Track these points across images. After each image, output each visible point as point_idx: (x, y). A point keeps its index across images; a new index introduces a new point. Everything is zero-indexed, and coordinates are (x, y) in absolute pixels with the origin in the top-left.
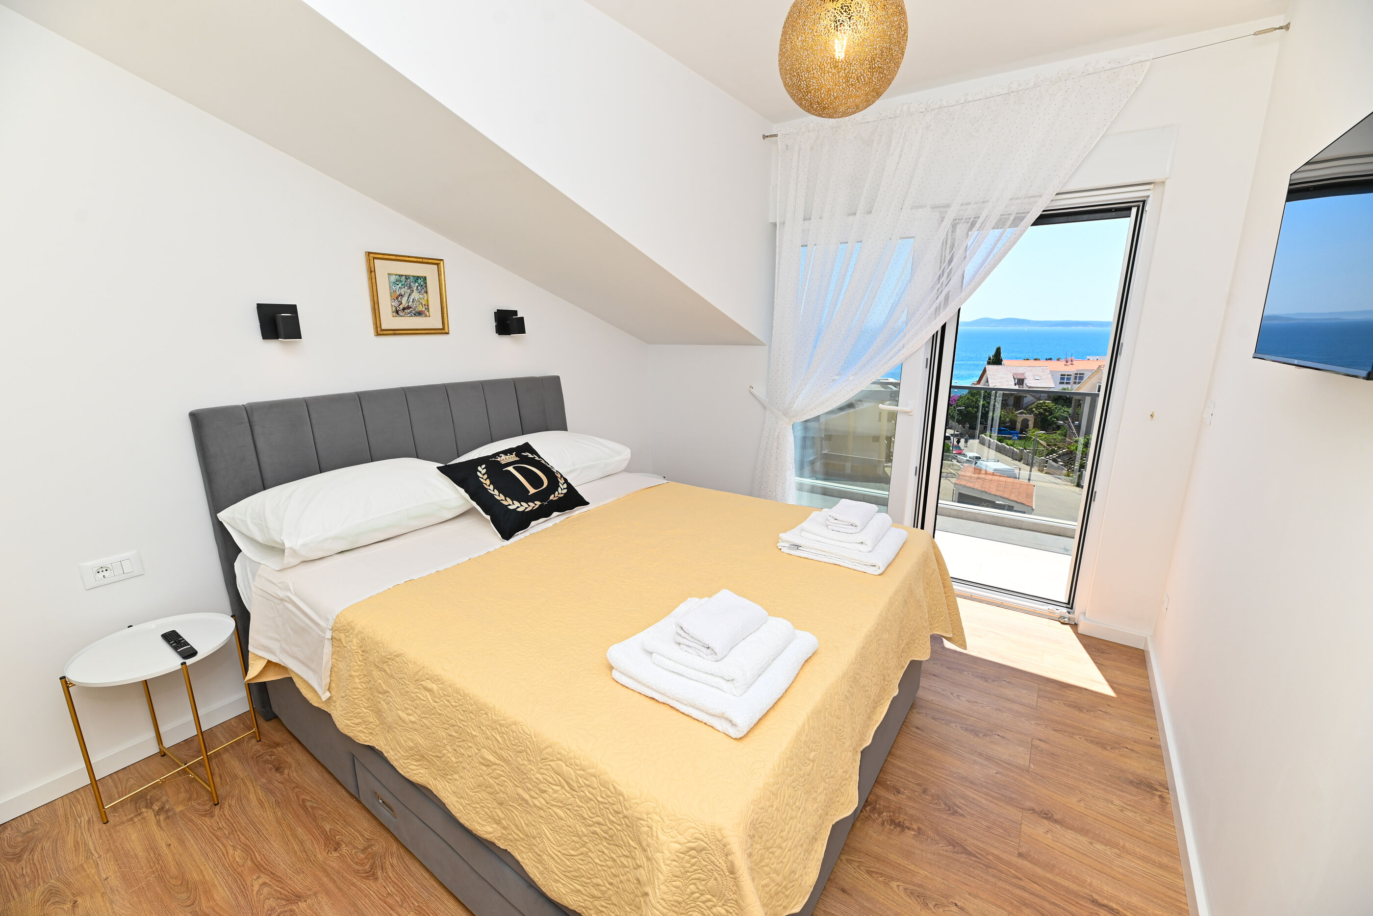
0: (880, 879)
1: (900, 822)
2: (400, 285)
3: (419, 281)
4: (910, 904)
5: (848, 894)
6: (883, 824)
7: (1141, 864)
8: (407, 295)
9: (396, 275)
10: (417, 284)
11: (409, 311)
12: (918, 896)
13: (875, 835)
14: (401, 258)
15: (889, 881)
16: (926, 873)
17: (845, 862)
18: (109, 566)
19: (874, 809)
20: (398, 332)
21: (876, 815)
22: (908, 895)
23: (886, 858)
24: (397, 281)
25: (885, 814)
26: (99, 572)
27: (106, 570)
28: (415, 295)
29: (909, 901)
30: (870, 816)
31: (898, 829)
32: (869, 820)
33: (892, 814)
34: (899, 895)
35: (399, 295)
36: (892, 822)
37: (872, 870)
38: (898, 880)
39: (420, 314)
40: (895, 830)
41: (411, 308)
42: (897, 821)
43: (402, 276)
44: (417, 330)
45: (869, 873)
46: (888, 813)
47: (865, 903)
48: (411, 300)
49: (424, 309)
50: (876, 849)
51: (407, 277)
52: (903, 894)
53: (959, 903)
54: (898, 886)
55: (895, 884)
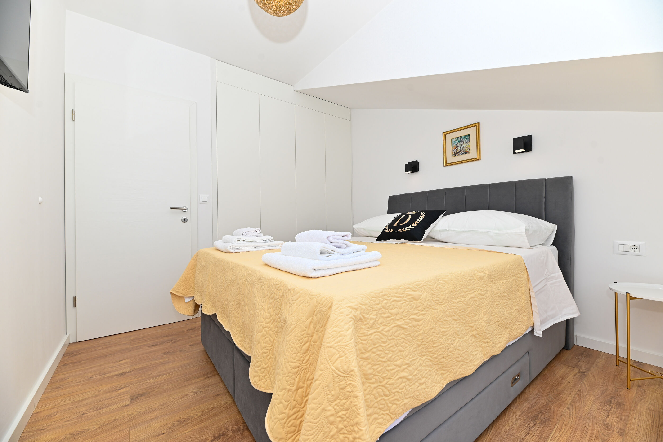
0: (207, 410)
1: (219, 439)
2: (457, 142)
3: (467, 137)
4: (187, 415)
5: (215, 396)
6: (227, 429)
8: (460, 146)
9: (456, 138)
10: (465, 139)
11: (460, 153)
12: (185, 420)
13: (226, 421)
14: (457, 130)
15: (203, 413)
16: (187, 432)
17: (227, 402)
19: (239, 430)
20: (453, 164)
21: (235, 429)
22: (190, 417)
23: (212, 419)
24: (456, 141)
25: (231, 434)
28: (465, 145)
29: (188, 416)
30: (237, 425)
31: (217, 435)
32: (235, 423)
33: (228, 438)
34: (195, 413)
35: (457, 147)
36: (223, 435)
37: (214, 410)
38: (199, 417)
39: (466, 153)
40: (218, 433)
41: (461, 151)
42: (221, 437)
43: (458, 137)
44: (462, 161)
45: (214, 408)
46: (230, 436)
47: (206, 399)
48: (462, 147)
49: (468, 150)
50: (220, 417)
51: (461, 137)
52: (192, 415)
53: (162, 435)
54: (197, 415)
55: (199, 414)
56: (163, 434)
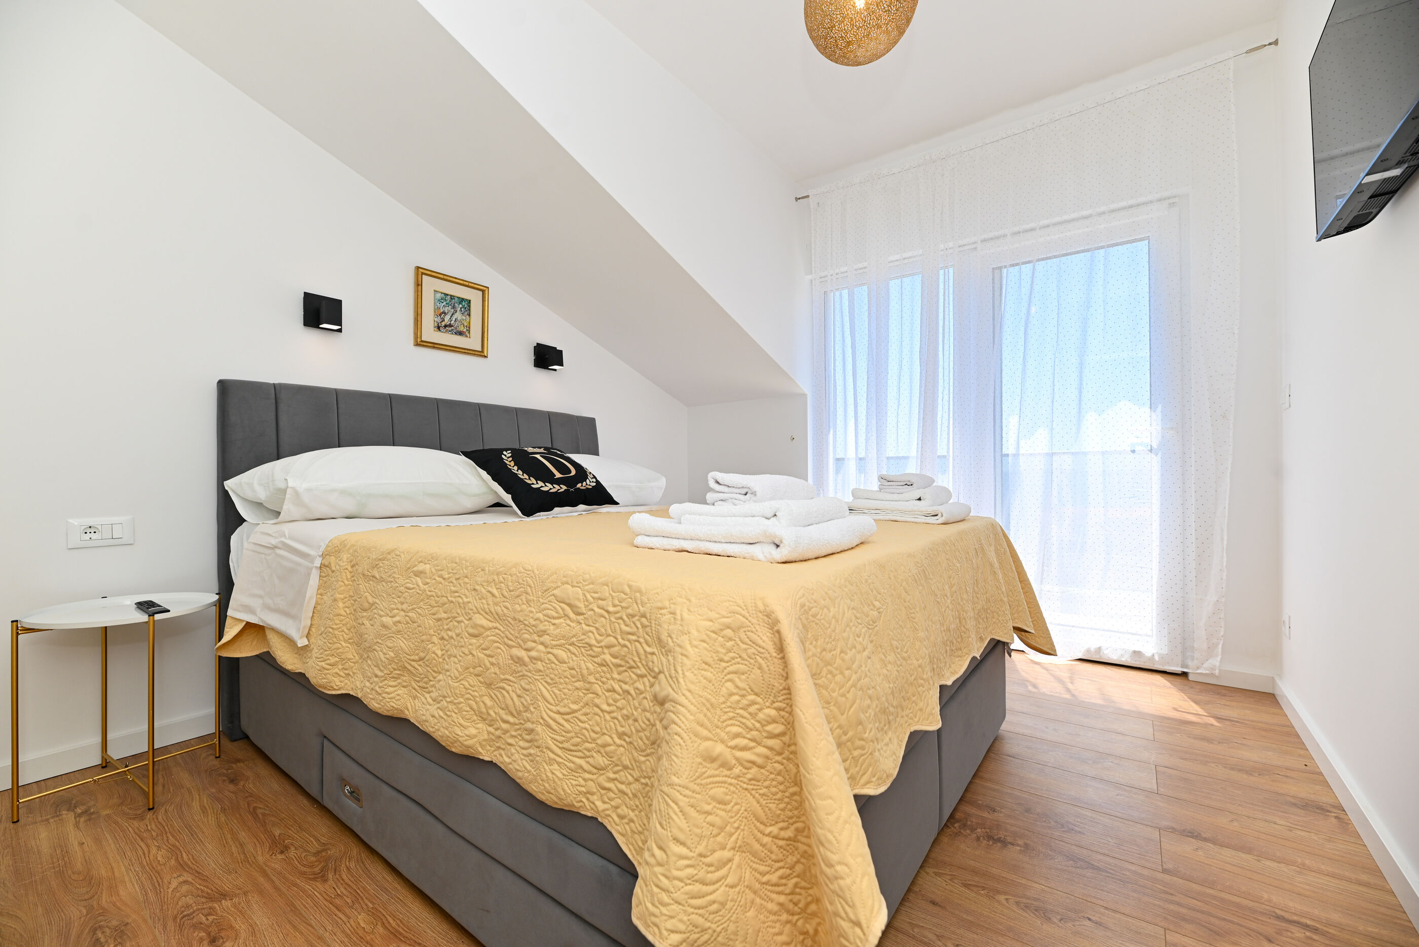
0: (982, 892)
1: (1000, 838)
2: (445, 303)
3: (463, 303)
4: (1025, 917)
5: (940, 906)
6: (978, 839)
7: (1332, 881)
8: (450, 314)
9: (442, 293)
10: (461, 306)
11: (450, 329)
12: (1036, 910)
13: (969, 850)
14: (449, 278)
15: (994, 895)
16: (1043, 887)
17: (933, 875)
18: (99, 527)
19: (964, 826)
20: (438, 346)
21: (968, 831)
22: (1022, 909)
23: (987, 871)
24: (442, 299)
25: (979, 830)
26: (86, 533)
27: (95, 532)
28: (458, 315)
29: (1025, 914)
30: (960, 832)
31: (999, 844)
32: (959, 835)
33: (988, 830)
34: (1008, 908)
35: (443, 313)
36: (990, 838)
37: (970, 883)
38: (1006, 893)
39: (460, 333)
40: (995, 845)
41: (453, 326)
42: (996, 837)
43: (447, 295)
44: (456, 347)
45: (966, 886)
46: (983, 830)
47: (965, 916)
48: (454, 319)
49: (465, 330)
50: (972, 863)
51: (452, 297)
52: (1015, 908)
53: (1093, 918)
54: (1007, 899)
55: (1002, 898)
56: (1089, 919)
